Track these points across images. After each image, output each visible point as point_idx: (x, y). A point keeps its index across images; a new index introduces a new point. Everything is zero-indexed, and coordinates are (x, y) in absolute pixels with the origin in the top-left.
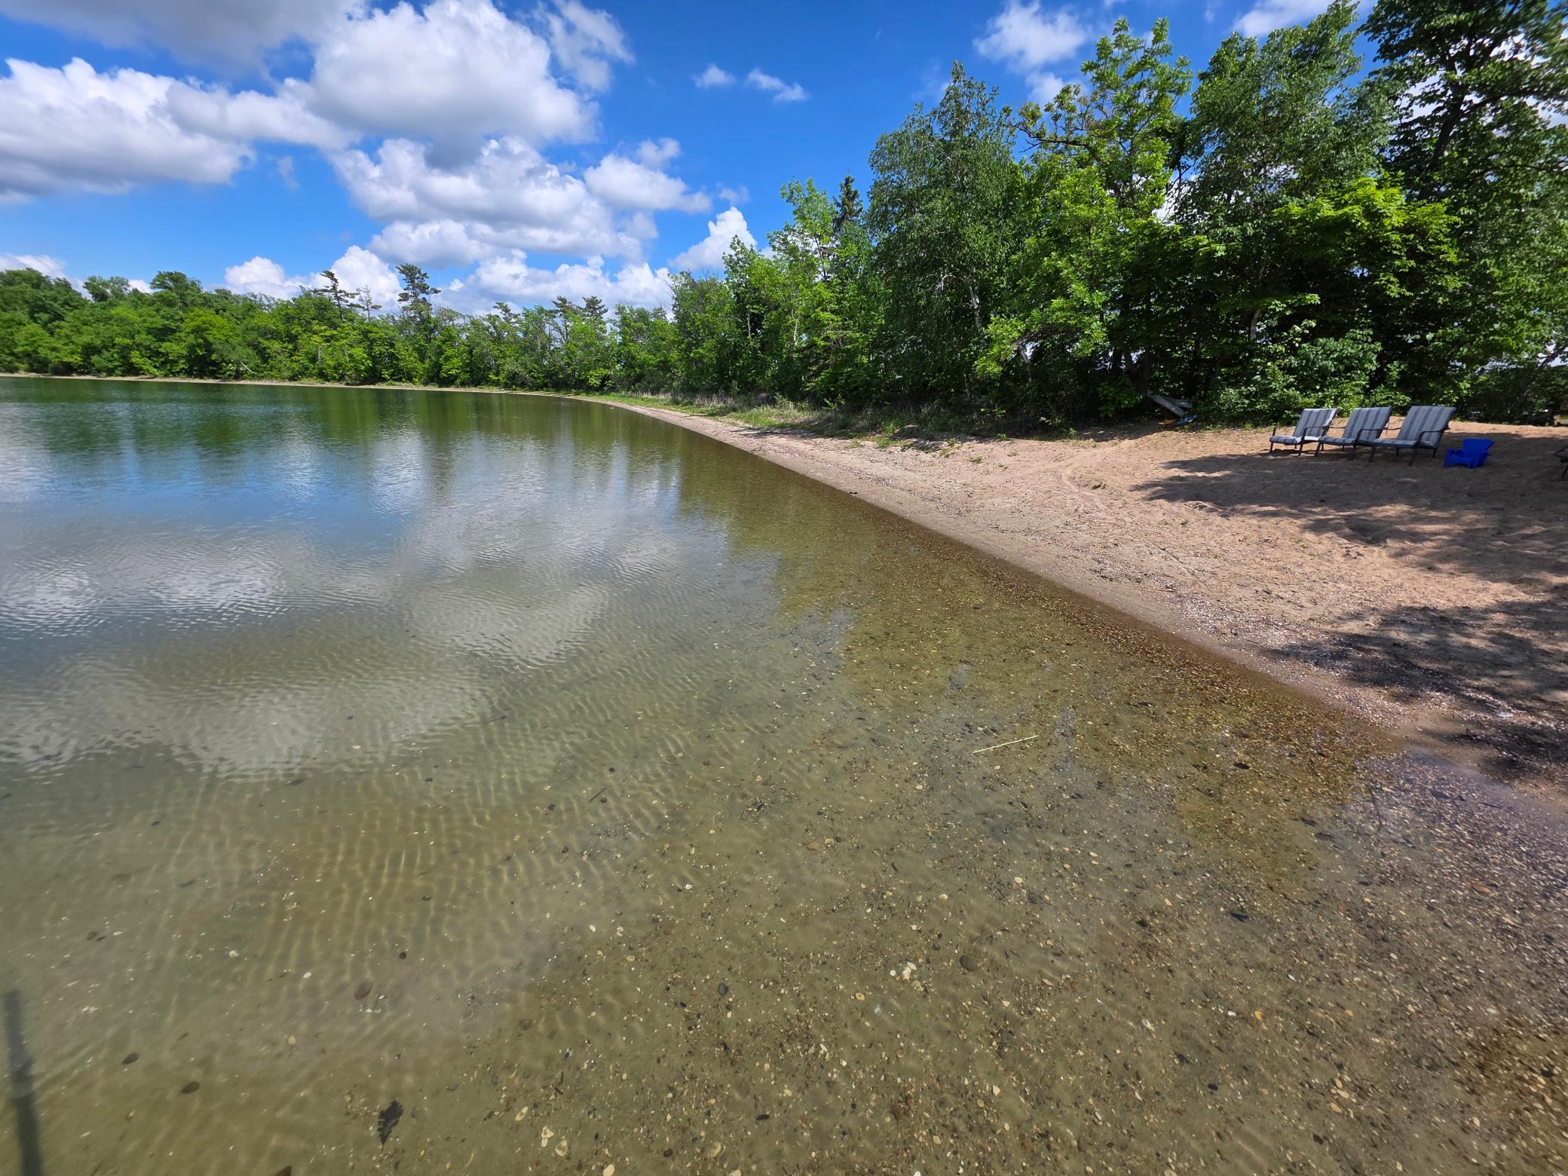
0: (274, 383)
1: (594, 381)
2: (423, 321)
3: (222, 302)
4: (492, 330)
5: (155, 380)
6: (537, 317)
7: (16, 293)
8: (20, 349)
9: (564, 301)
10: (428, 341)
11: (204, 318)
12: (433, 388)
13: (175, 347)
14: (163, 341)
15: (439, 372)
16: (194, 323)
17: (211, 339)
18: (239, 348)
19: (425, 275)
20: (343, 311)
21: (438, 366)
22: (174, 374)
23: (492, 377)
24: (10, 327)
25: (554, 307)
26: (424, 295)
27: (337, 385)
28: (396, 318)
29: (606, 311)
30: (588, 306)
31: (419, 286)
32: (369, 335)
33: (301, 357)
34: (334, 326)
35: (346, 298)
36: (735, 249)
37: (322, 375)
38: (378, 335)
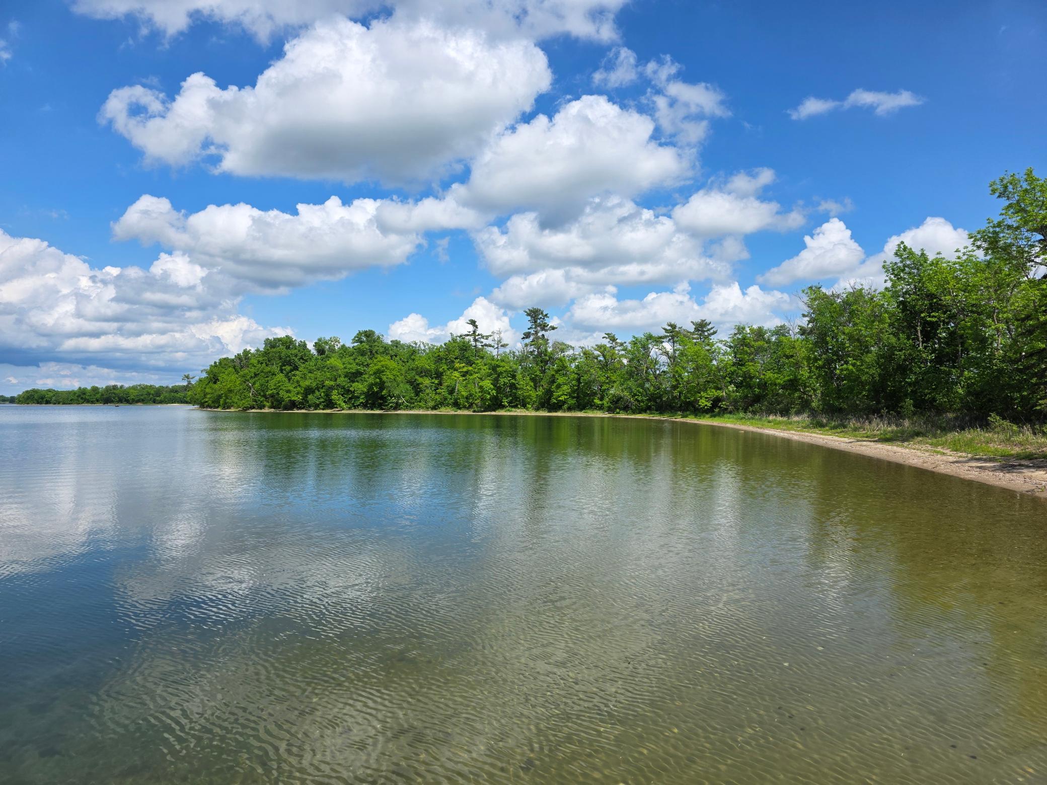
0: (421, 412)
1: (704, 403)
2: (540, 354)
3: (395, 350)
4: (601, 358)
5: (343, 412)
6: (643, 345)
7: (275, 353)
8: (270, 392)
9: (673, 326)
10: (543, 372)
11: (383, 363)
12: (543, 413)
13: (361, 386)
14: (353, 382)
15: (550, 399)
16: (376, 367)
17: (384, 378)
18: (401, 385)
19: (546, 315)
20: (477, 350)
21: (549, 393)
22: (355, 407)
23: (597, 401)
24: (267, 377)
25: (663, 333)
26: (543, 332)
27: (466, 412)
28: (517, 354)
29: (715, 333)
30: (697, 329)
31: (540, 325)
32: (498, 369)
33: (443, 391)
34: (470, 363)
35: (482, 340)
36: (901, 256)
37: (456, 405)
38: (504, 369)
